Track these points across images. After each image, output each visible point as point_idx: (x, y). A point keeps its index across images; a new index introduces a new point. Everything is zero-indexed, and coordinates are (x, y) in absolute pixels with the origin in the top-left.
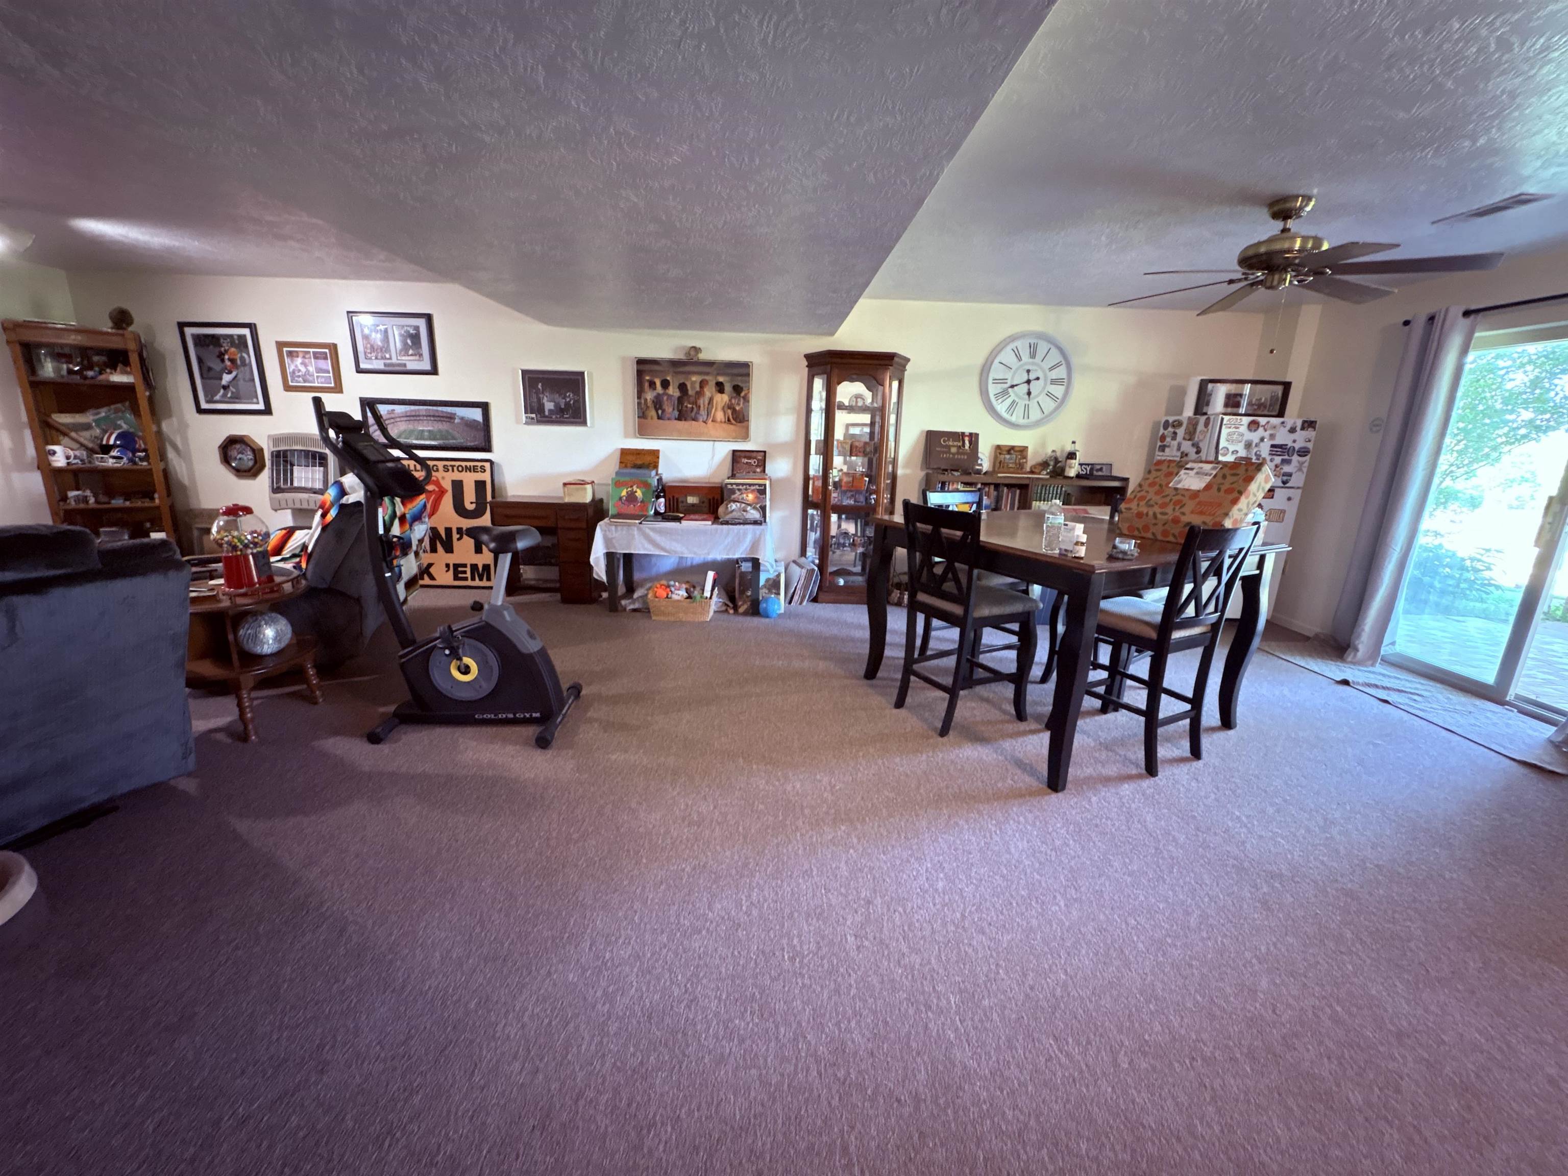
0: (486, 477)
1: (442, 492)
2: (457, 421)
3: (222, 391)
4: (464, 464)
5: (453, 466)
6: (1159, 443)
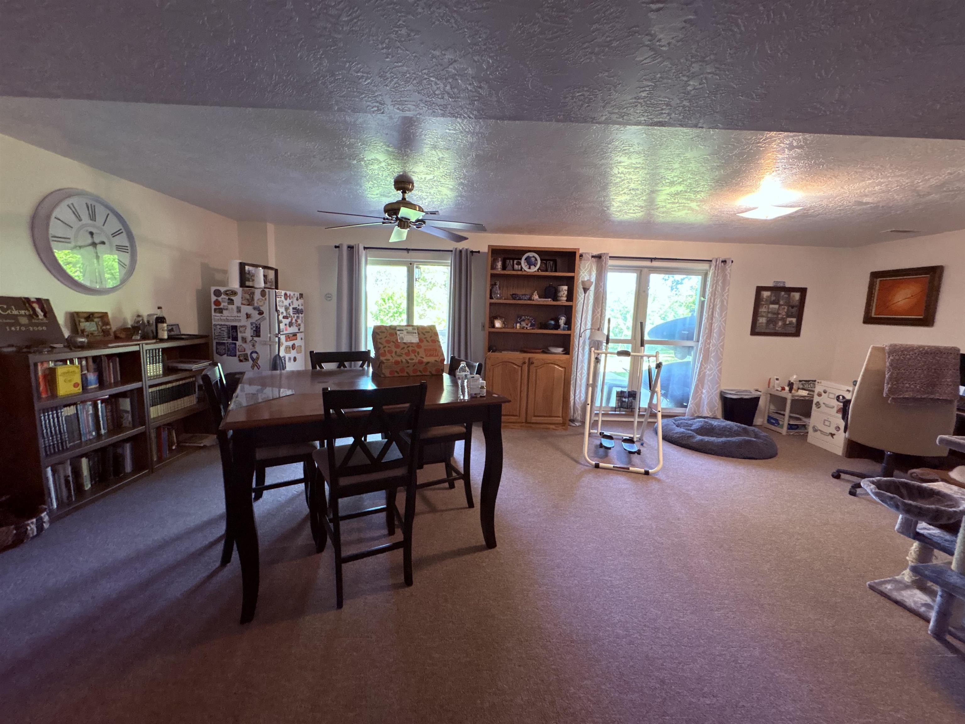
6: (213, 307)
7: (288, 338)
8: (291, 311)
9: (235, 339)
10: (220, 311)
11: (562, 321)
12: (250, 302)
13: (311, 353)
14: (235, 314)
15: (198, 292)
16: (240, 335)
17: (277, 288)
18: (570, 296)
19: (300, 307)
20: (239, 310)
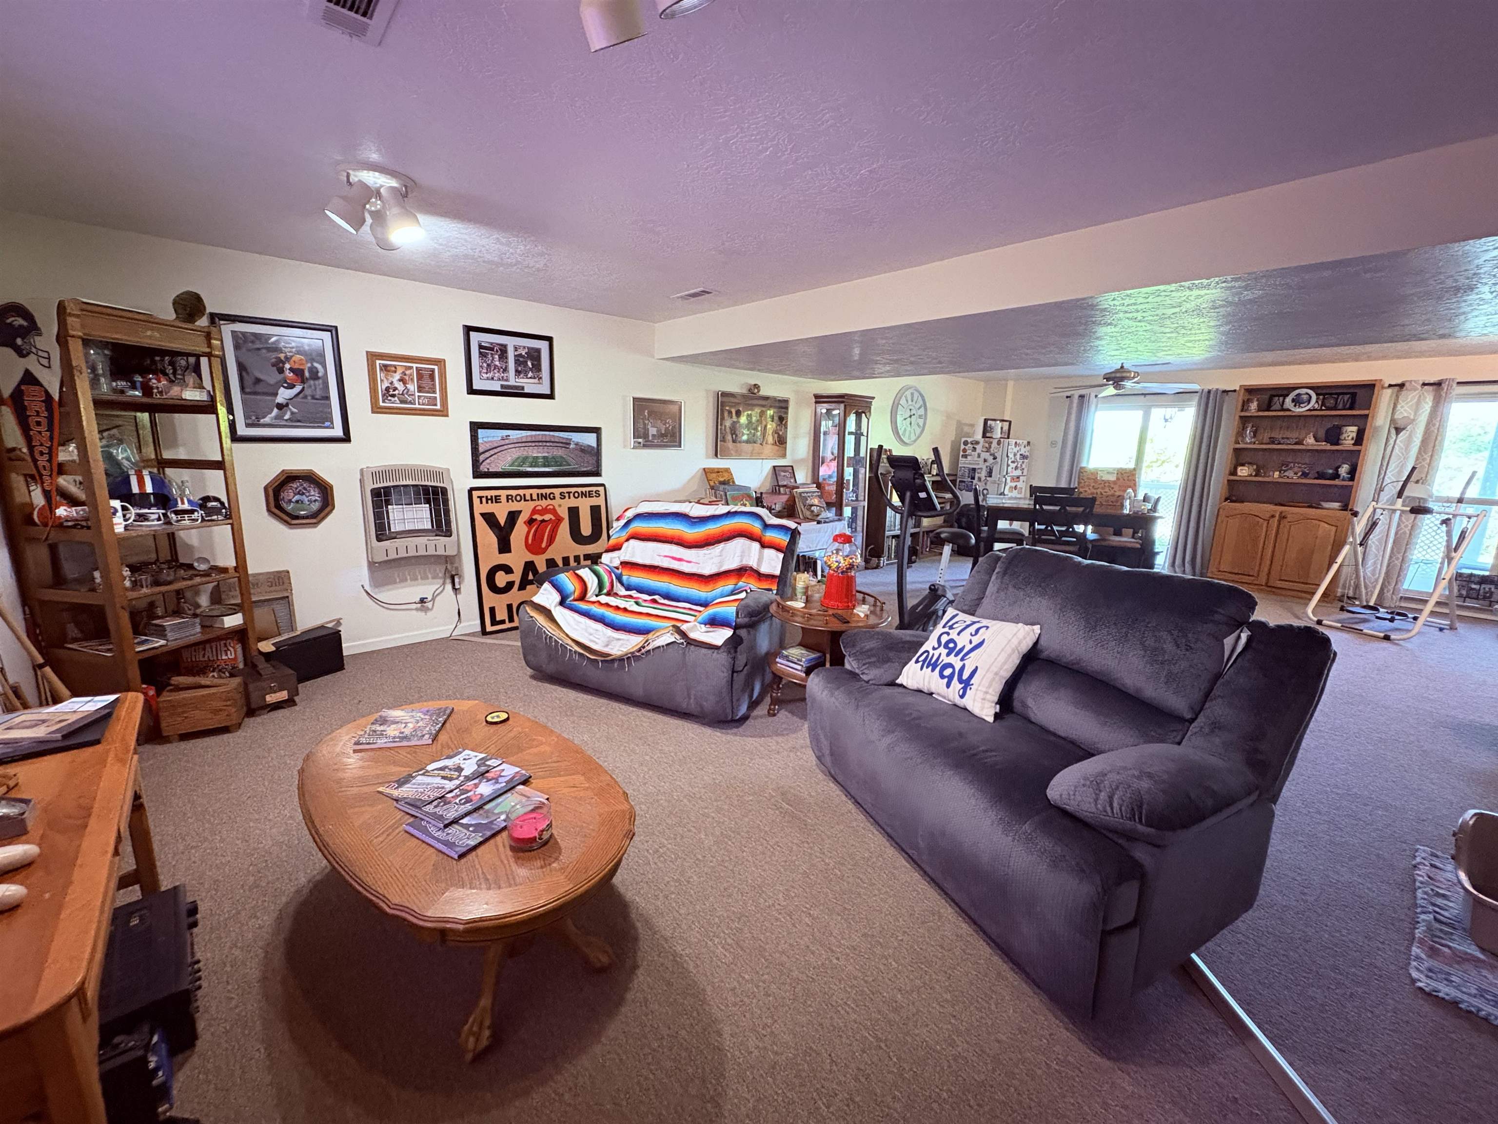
0: (600, 501)
1: (559, 520)
2: (572, 446)
3: (276, 410)
4: (579, 490)
5: (569, 493)
6: (961, 453)
7: (1013, 480)
8: (1018, 456)
9: (973, 478)
10: (965, 456)
11: (1344, 470)
12: (988, 450)
13: (1031, 486)
14: (976, 459)
15: (953, 442)
16: (977, 475)
17: (1008, 438)
18: (1359, 439)
19: (1027, 454)
20: (979, 456)
